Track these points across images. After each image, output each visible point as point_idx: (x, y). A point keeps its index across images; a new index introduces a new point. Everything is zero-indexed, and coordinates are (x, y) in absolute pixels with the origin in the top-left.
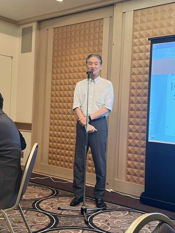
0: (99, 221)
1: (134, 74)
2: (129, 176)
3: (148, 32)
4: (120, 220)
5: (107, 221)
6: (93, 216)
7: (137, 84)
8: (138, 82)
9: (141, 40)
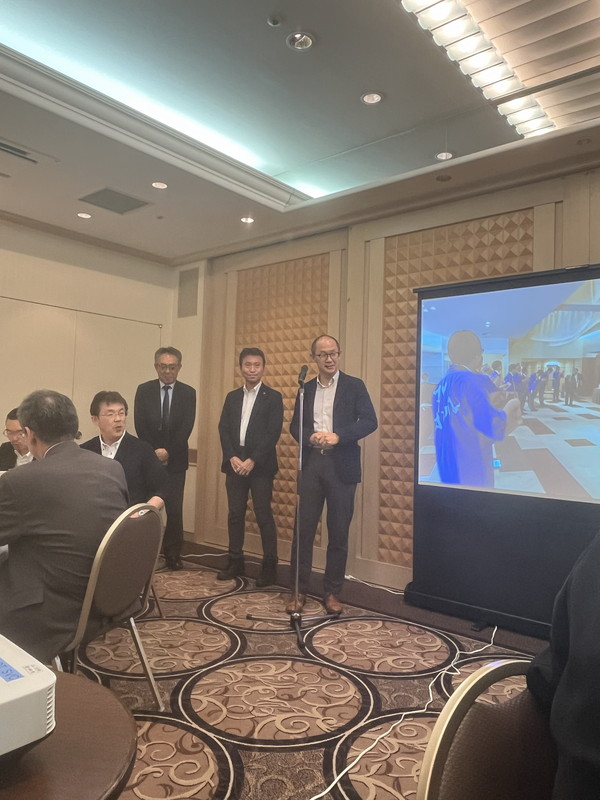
0: (324, 641)
1: (388, 354)
2: (383, 551)
3: (413, 276)
4: (366, 640)
5: (339, 641)
6: (314, 632)
7: (394, 373)
8: (396, 369)
9: (401, 291)
